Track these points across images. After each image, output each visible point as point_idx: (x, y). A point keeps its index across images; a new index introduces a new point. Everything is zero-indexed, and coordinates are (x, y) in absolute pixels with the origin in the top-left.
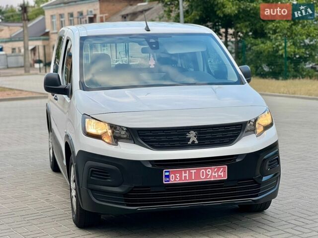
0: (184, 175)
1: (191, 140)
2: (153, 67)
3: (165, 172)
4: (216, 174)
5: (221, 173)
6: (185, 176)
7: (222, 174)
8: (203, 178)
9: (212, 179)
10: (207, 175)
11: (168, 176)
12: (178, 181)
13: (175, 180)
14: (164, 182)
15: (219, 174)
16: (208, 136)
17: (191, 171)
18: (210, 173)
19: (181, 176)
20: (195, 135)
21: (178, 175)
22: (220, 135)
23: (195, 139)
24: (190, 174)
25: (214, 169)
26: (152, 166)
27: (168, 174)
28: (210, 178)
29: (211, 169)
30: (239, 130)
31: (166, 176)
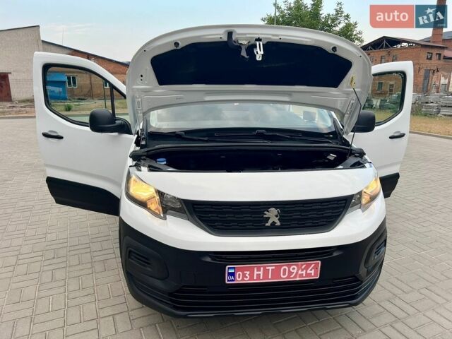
0: (256, 273)
3: (229, 268)
4: (304, 272)
5: (311, 270)
6: (258, 275)
7: (313, 272)
8: (284, 277)
9: (298, 279)
10: (290, 273)
11: (233, 274)
12: (247, 280)
13: (243, 280)
14: (227, 282)
15: (309, 272)
16: (296, 215)
17: (267, 268)
18: (295, 271)
19: (252, 274)
20: (276, 213)
21: (248, 273)
22: (313, 214)
23: (276, 220)
24: (266, 272)
25: (302, 265)
26: (212, 259)
27: (233, 271)
28: (295, 277)
29: (297, 265)
30: (342, 207)
31: (229, 274)
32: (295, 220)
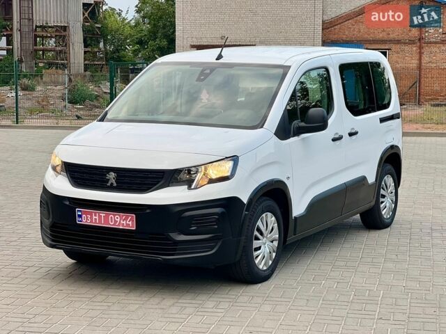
0: (94, 217)
1: (110, 183)
3: (78, 211)
4: (125, 222)
6: (96, 219)
7: (130, 223)
8: (111, 224)
9: (121, 227)
10: (116, 222)
11: (80, 216)
12: (89, 223)
13: (86, 222)
14: (77, 222)
15: (128, 222)
16: (127, 180)
17: (101, 214)
18: (118, 220)
19: (91, 218)
20: (113, 176)
21: (89, 216)
22: (138, 181)
23: (114, 181)
24: (100, 217)
25: (123, 216)
26: (70, 203)
27: (80, 213)
28: (119, 225)
29: (119, 215)
30: (160, 178)
31: (78, 215)
32: (125, 183)
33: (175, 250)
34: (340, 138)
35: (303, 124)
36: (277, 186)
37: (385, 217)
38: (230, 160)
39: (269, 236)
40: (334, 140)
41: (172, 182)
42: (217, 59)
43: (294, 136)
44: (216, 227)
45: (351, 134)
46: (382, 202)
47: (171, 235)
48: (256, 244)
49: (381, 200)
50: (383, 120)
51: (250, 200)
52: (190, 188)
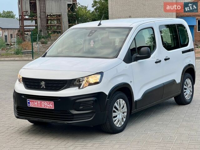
0: (35, 103)
1: (42, 86)
2: (93, 46)
4: (49, 105)
5: (51, 105)
6: (36, 104)
8: (43, 107)
9: (47, 108)
10: (45, 105)
11: (29, 103)
13: (32, 105)
14: (28, 106)
16: (50, 85)
18: (46, 104)
19: (34, 104)
20: (44, 83)
22: (55, 85)
23: (44, 86)
24: (38, 103)
25: (48, 102)
26: (25, 97)
27: (29, 102)
29: (46, 102)
30: (65, 84)
31: (28, 102)
32: (49, 87)
33: (73, 118)
34: (160, 61)
35: (139, 56)
36: (124, 86)
37: (187, 99)
38: (100, 74)
39: (121, 110)
40: (156, 62)
41: (71, 86)
42: (98, 26)
43: (134, 61)
44: (92, 107)
45: (166, 60)
46: (185, 92)
47: (71, 111)
48: (114, 114)
49: (184, 91)
50: (183, 52)
51: (110, 93)
52: (79, 88)
